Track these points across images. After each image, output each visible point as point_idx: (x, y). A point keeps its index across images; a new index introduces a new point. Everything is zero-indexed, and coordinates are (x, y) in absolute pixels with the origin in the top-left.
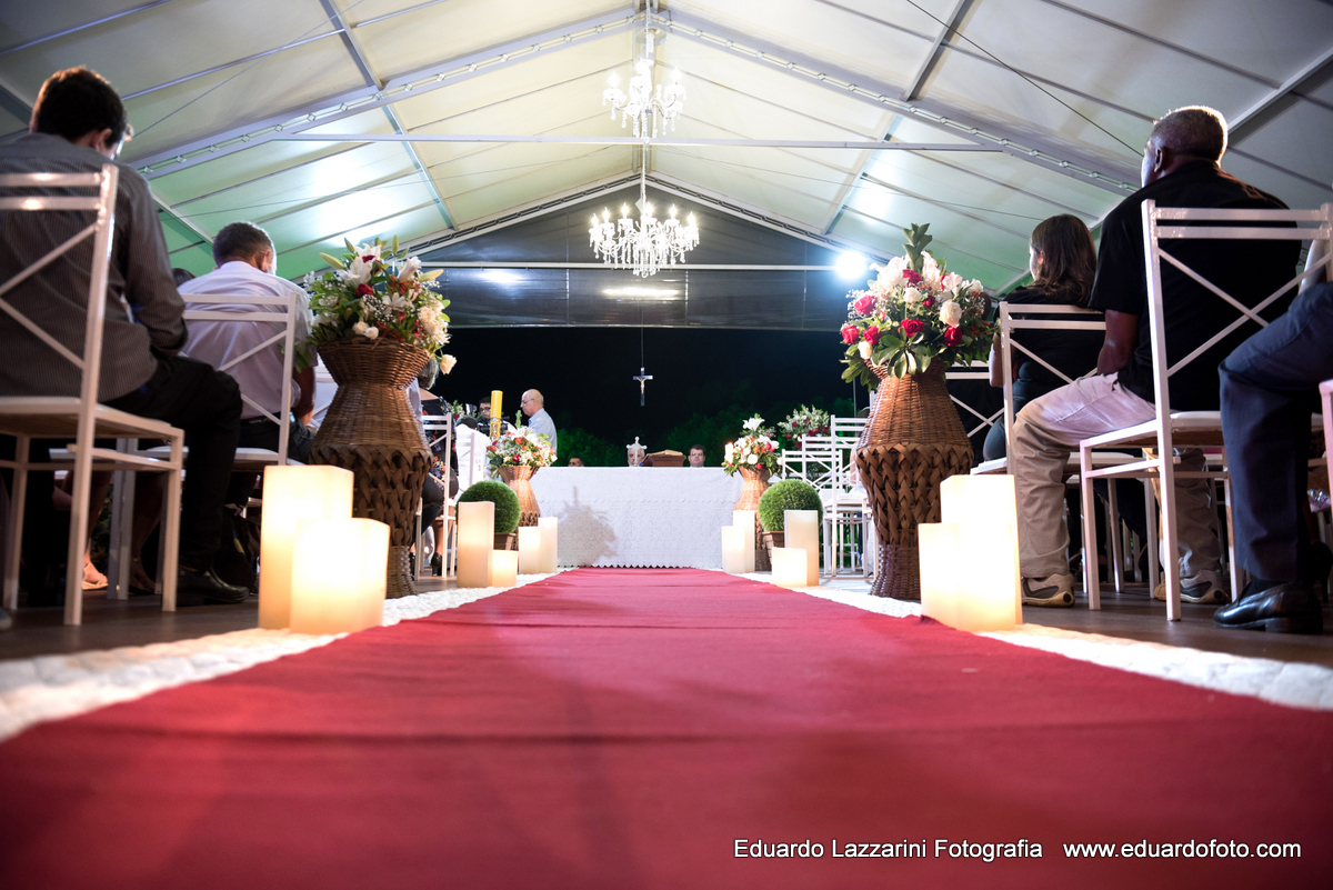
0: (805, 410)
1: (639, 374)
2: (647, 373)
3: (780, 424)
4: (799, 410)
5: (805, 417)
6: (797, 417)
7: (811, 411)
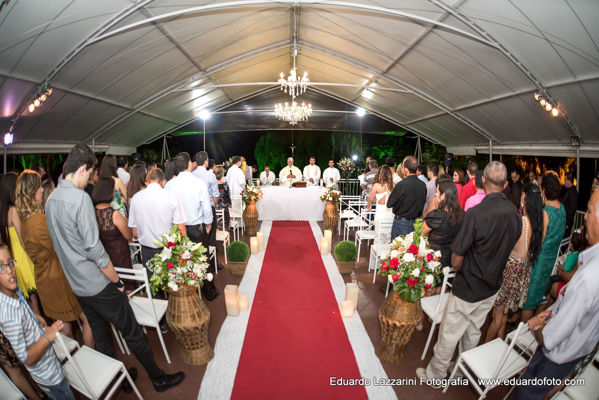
0: (346, 159)
1: (292, 146)
2: (294, 146)
3: (337, 163)
4: (344, 159)
5: (345, 162)
6: (343, 162)
7: (347, 159)
